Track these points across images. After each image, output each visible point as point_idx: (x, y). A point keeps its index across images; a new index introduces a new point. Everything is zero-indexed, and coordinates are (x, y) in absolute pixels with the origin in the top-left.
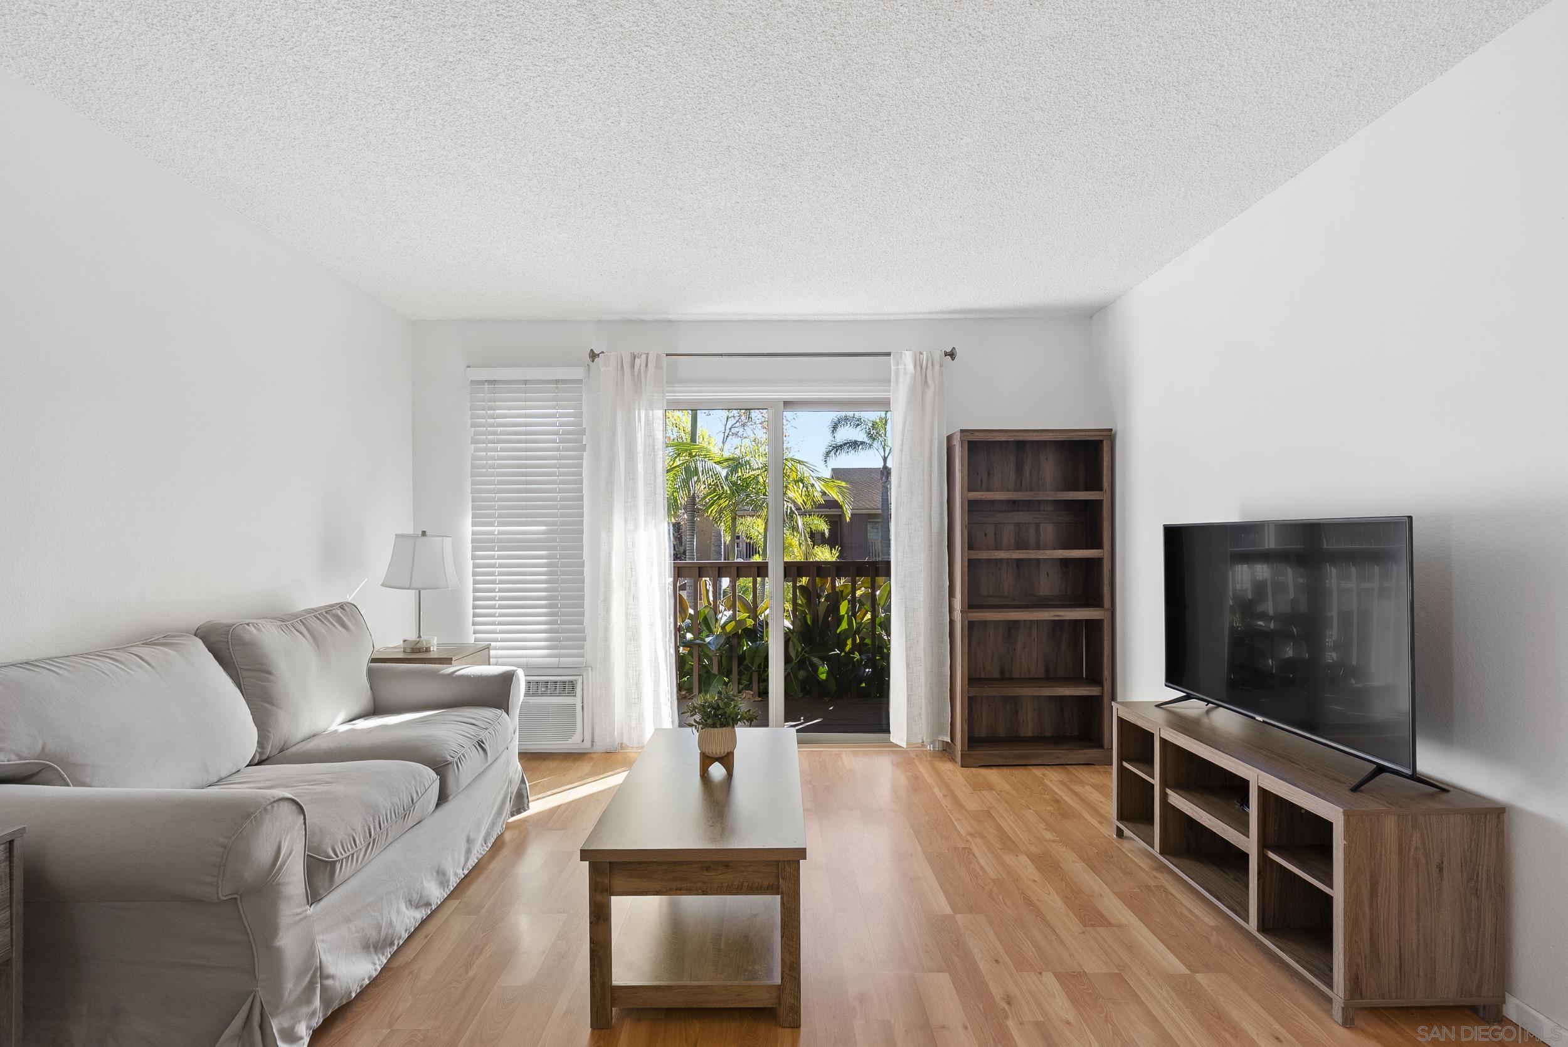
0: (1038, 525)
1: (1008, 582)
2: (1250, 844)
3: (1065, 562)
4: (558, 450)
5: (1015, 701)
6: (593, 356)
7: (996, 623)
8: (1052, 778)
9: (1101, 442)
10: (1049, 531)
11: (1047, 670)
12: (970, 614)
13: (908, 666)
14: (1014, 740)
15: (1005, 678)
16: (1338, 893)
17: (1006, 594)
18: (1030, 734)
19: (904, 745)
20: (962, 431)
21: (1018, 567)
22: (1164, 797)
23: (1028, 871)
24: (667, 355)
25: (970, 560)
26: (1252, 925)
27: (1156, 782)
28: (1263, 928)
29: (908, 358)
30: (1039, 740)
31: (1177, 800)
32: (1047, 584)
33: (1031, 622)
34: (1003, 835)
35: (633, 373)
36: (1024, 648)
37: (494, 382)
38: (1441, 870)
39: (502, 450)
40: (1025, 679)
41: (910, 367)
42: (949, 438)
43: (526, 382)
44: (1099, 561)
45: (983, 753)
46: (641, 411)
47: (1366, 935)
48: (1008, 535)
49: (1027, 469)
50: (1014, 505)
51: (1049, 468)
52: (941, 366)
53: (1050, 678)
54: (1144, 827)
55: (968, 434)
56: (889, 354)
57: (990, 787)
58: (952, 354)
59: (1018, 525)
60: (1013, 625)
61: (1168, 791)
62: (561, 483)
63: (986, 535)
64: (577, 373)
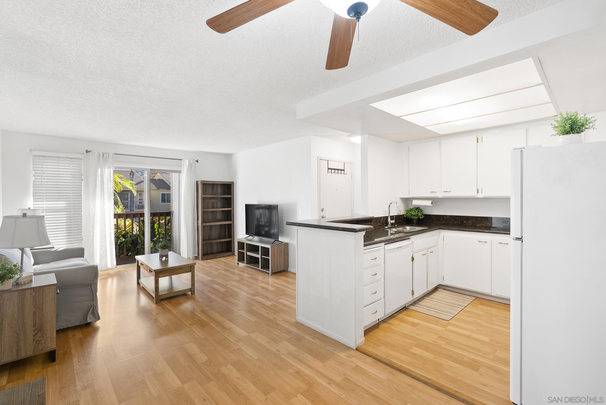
0: (217, 202)
1: (210, 216)
2: (259, 256)
3: (223, 211)
4: (72, 180)
5: (212, 244)
6: (87, 152)
7: (207, 226)
8: (223, 259)
9: (231, 184)
10: (219, 204)
11: (219, 236)
12: (203, 224)
13: (187, 238)
14: (212, 253)
15: (210, 239)
16: (270, 258)
17: (210, 219)
18: (215, 252)
19: (186, 258)
20: (201, 181)
21: (212, 212)
22: (246, 253)
23: (224, 272)
24: (115, 154)
25: (203, 212)
26: (260, 269)
27: (245, 252)
28: (261, 268)
29: (187, 162)
30: (218, 253)
31: (249, 254)
32: (219, 216)
33: (216, 225)
34: (216, 269)
35: (103, 159)
36: (214, 231)
37: (44, 156)
38: (281, 252)
39: (47, 179)
40: (214, 239)
41: (187, 164)
42: (197, 182)
43: (58, 157)
44: (230, 211)
45: (206, 256)
46: (106, 169)
47: (273, 262)
48: (210, 205)
49: (214, 189)
50: (212, 198)
51: (219, 189)
52: (195, 164)
53: (220, 238)
54: (243, 262)
55: (203, 182)
56: (182, 160)
57: (210, 263)
58: (197, 161)
59: (212, 202)
60: (211, 226)
61: (247, 252)
62: (73, 190)
63: (205, 205)
64: (81, 156)
